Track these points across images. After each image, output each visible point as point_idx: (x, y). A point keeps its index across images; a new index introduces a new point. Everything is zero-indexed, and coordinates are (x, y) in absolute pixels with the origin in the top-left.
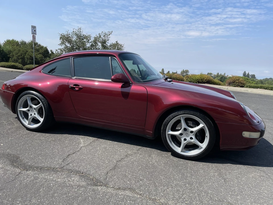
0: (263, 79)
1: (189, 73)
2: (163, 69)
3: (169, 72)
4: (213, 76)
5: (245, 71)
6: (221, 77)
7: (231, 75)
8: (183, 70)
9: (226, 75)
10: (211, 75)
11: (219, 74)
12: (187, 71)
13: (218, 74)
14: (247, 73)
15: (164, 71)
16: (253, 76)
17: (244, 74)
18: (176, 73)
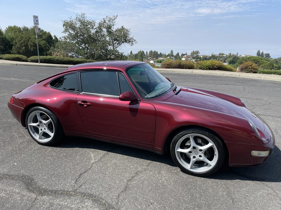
0: (278, 58)
1: (199, 54)
2: (172, 51)
3: (178, 53)
4: (225, 56)
5: (259, 50)
6: (233, 57)
7: (245, 55)
8: (194, 51)
9: (239, 55)
10: (223, 55)
11: (232, 54)
12: (197, 52)
13: (230, 54)
14: (261, 52)
15: (173, 53)
16: (268, 55)
17: (258, 54)
18: (186, 54)
